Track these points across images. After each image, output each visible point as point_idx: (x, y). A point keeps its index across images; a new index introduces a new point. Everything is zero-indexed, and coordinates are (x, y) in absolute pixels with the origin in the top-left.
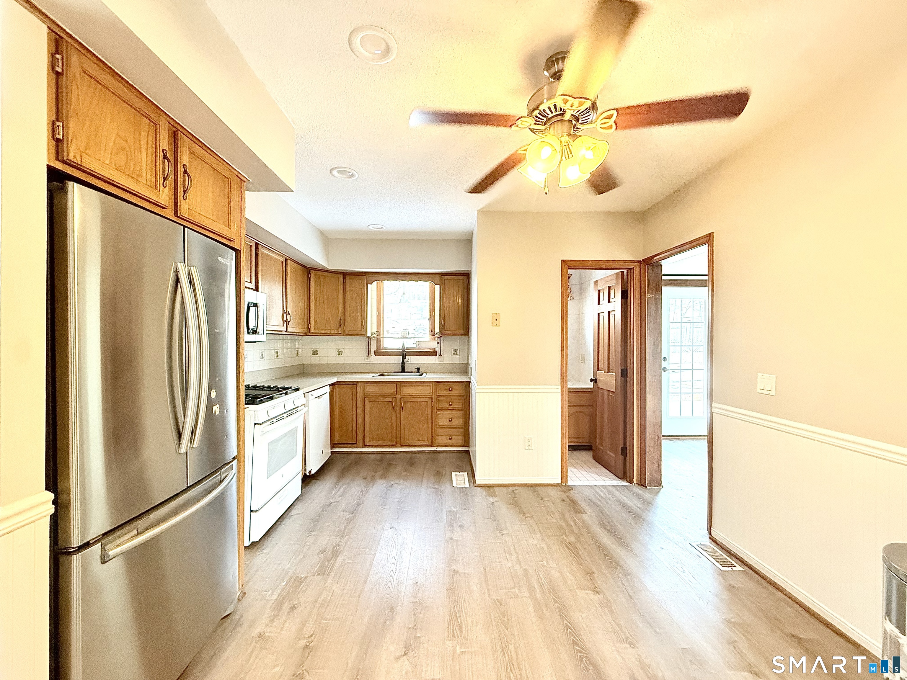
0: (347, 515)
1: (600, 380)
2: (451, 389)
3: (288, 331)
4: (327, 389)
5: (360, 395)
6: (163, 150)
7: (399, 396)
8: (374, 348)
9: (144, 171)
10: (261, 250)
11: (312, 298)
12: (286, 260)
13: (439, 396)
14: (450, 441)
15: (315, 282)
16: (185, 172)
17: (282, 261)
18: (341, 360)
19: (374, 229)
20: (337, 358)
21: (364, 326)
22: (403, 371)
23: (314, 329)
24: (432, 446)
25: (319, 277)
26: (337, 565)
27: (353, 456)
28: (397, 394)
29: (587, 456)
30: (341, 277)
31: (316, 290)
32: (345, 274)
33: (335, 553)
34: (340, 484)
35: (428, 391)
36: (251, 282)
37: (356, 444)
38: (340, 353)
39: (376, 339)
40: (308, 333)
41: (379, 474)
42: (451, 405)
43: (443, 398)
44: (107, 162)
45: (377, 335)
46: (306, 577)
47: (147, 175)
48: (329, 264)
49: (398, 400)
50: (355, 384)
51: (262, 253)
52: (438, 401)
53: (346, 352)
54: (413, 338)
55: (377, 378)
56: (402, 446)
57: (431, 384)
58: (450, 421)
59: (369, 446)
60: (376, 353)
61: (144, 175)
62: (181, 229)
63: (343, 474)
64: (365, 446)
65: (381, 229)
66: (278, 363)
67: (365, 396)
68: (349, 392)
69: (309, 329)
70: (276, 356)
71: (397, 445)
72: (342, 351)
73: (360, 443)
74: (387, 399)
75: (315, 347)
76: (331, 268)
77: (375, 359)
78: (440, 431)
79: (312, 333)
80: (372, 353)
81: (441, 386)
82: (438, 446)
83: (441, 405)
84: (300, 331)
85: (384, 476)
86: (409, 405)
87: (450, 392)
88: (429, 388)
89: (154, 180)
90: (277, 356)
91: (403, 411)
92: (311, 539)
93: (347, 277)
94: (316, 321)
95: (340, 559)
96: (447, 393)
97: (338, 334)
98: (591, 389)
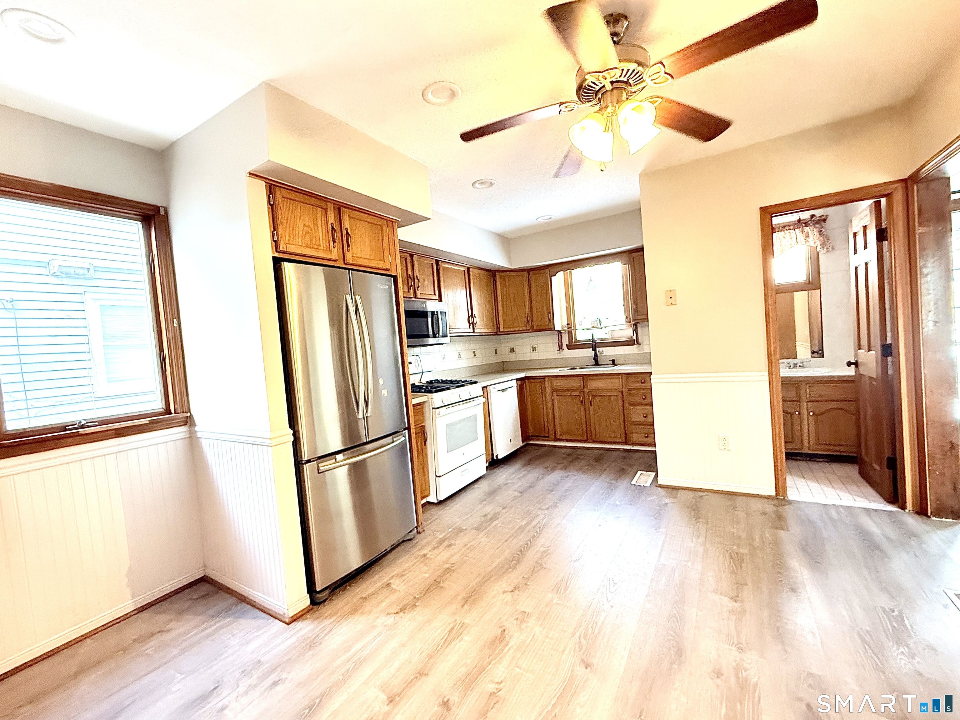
0: (516, 494)
1: (864, 364)
2: (643, 381)
3: (475, 332)
4: (514, 383)
5: (548, 390)
6: (331, 224)
7: (586, 390)
8: (565, 341)
9: (321, 242)
10: (442, 265)
11: (499, 299)
12: (468, 269)
13: (630, 390)
14: (646, 439)
15: (501, 283)
16: (347, 233)
17: (464, 271)
18: (535, 356)
19: (545, 221)
20: (532, 354)
21: (551, 321)
22: (597, 363)
23: (504, 328)
24: (626, 443)
25: (504, 279)
26: (491, 527)
27: (544, 449)
28: (584, 388)
29: (852, 470)
30: (526, 274)
31: (502, 290)
32: (529, 270)
33: (494, 518)
34: (523, 469)
35: (617, 383)
36: (435, 294)
37: (548, 437)
38: (534, 349)
39: (567, 332)
40: (497, 333)
41: (562, 465)
42: (644, 399)
43: (635, 392)
44: (300, 244)
45: (568, 328)
46: (466, 529)
47: (323, 243)
48: (511, 264)
49: (586, 393)
50: (543, 378)
51: (444, 268)
52: (630, 395)
53: (540, 348)
54: (605, 327)
55: (566, 372)
56: (594, 442)
57: (620, 377)
58: (644, 417)
59: (560, 440)
60: (569, 347)
61: (322, 244)
62: (346, 273)
63: (529, 463)
64: (557, 440)
65: (550, 220)
66: (476, 362)
67: (554, 390)
68: (538, 386)
69: (498, 328)
70: (473, 355)
71: (588, 441)
72: (535, 348)
73: (552, 436)
74: (574, 393)
75: (511, 345)
76: (513, 268)
77: (567, 353)
78: (634, 428)
79: (502, 332)
80: (564, 347)
81: (631, 378)
82: (634, 444)
83: (633, 399)
84: (491, 331)
85: (565, 468)
86: (598, 399)
87: (643, 385)
88: (617, 381)
89: (328, 245)
90: (475, 355)
91: (591, 406)
92: (480, 506)
93: (531, 273)
94: (504, 321)
95: (495, 523)
96: (639, 385)
97: (527, 331)
98: (853, 376)
